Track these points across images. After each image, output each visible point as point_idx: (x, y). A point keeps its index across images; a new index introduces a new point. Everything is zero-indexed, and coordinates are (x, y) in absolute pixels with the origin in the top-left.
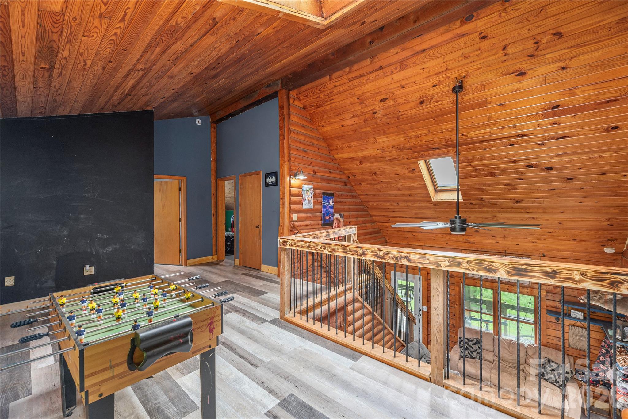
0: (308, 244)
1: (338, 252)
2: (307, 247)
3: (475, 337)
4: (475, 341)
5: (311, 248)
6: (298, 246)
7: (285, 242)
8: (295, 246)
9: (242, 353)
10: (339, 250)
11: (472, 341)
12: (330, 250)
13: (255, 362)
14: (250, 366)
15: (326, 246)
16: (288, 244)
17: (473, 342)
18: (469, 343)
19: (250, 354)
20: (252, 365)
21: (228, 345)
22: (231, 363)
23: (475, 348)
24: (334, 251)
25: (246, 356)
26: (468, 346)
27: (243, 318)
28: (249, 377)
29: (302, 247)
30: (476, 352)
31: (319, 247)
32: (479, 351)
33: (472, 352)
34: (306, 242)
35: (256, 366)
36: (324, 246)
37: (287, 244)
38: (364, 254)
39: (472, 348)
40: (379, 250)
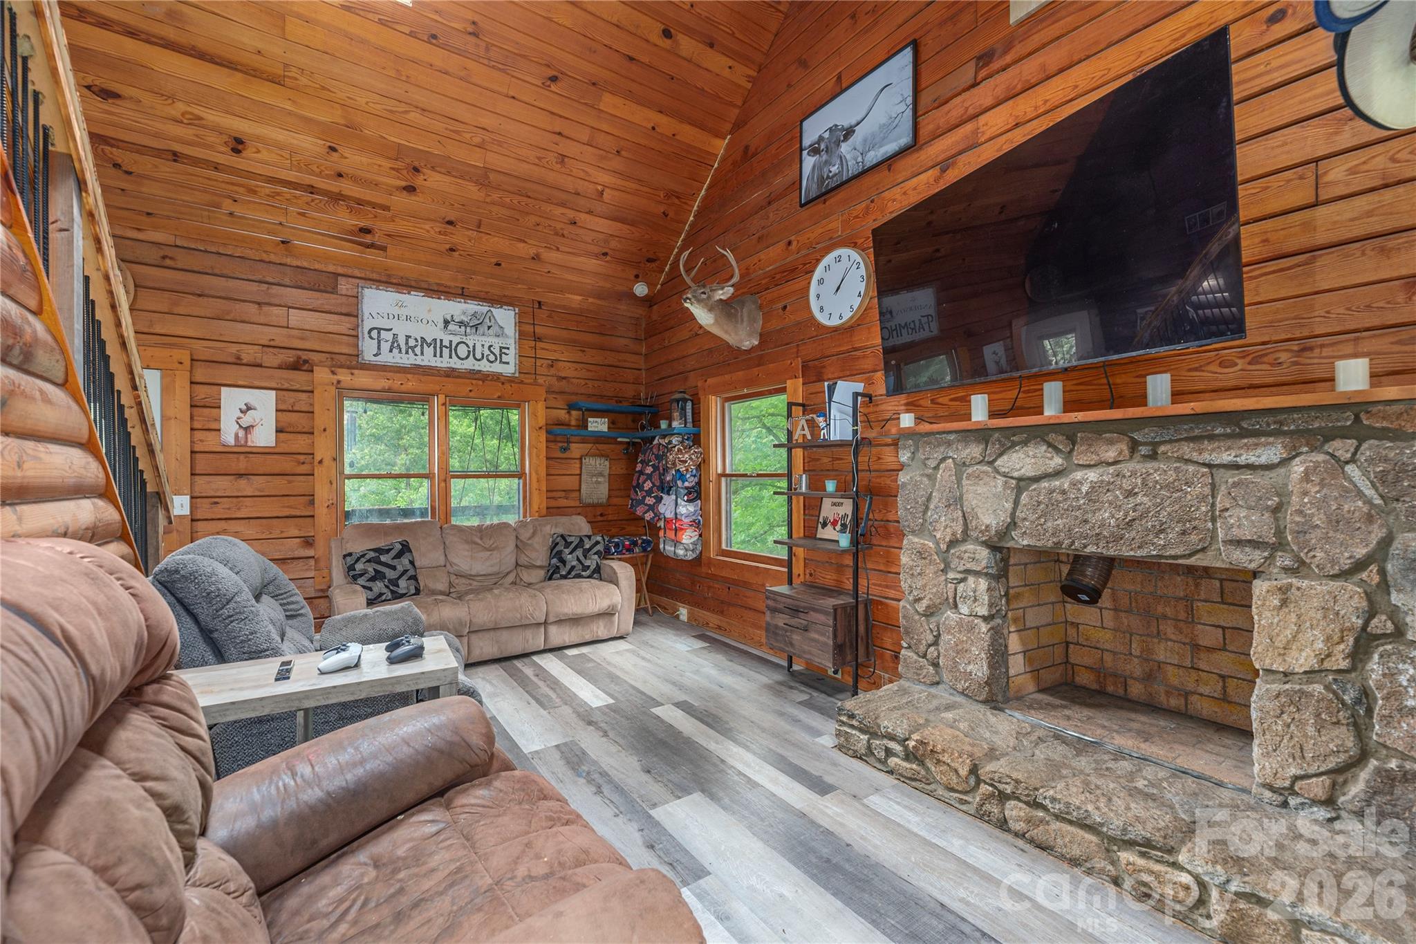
3: (395, 541)
4: (399, 547)
11: (388, 551)
17: (393, 553)
18: (383, 558)
23: (400, 568)
26: (379, 568)
30: (405, 577)
32: (411, 572)
33: (394, 582)
39: (394, 568)
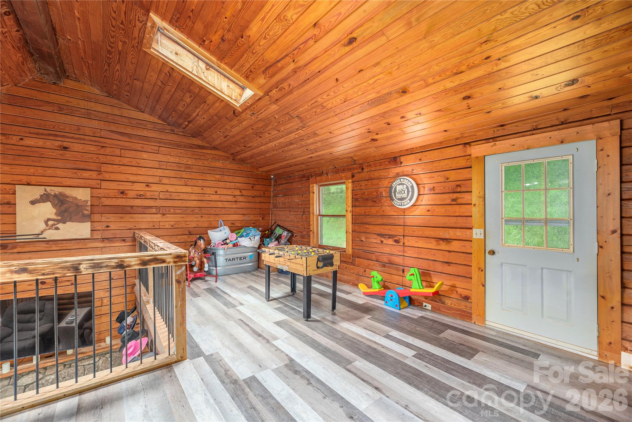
9: (246, 327)
13: (240, 322)
14: (244, 320)
19: (241, 326)
20: (242, 321)
21: (256, 334)
22: (256, 322)
25: (244, 325)
27: (231, 365)
28: (246, 315)
35: (240, 320)
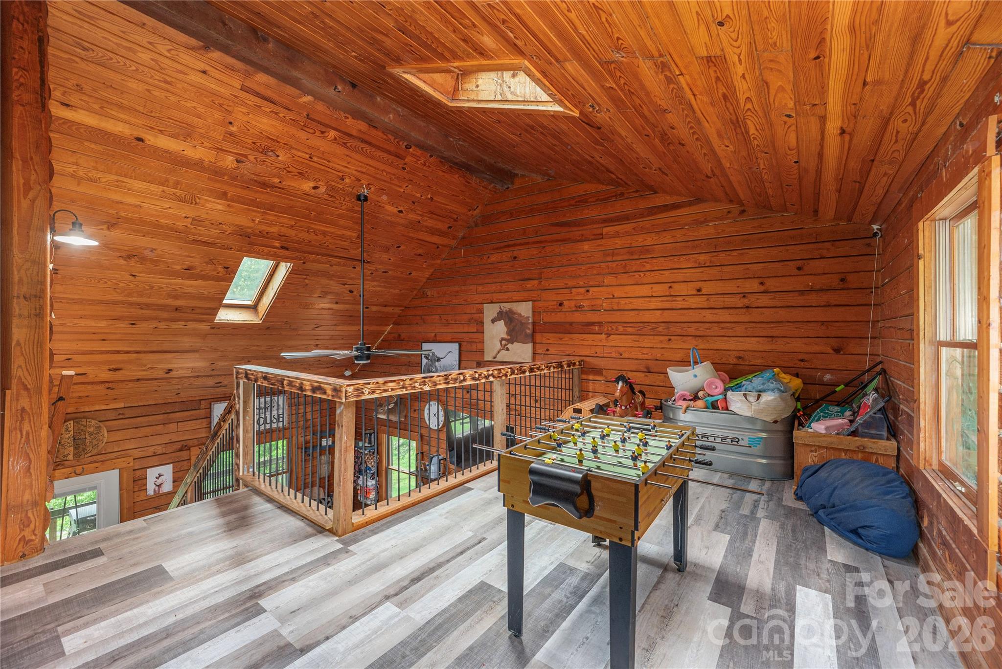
0: (402, 383)
1: (440, 384)
2: (400, 388)
5: (406, 388)
6: (386, 391)
7: (357, 390)
8: (379, 391)
10: (442, 382)
12: (431, 385)
15: (427, 380)
16: (366, 391)
24: (435, 384)
29: (392, 390)
31: (417, 385)
34: (398, 381)
36: (424, 381)
37: (363, 393)
38: (465, 380)
40: (475, 372)
